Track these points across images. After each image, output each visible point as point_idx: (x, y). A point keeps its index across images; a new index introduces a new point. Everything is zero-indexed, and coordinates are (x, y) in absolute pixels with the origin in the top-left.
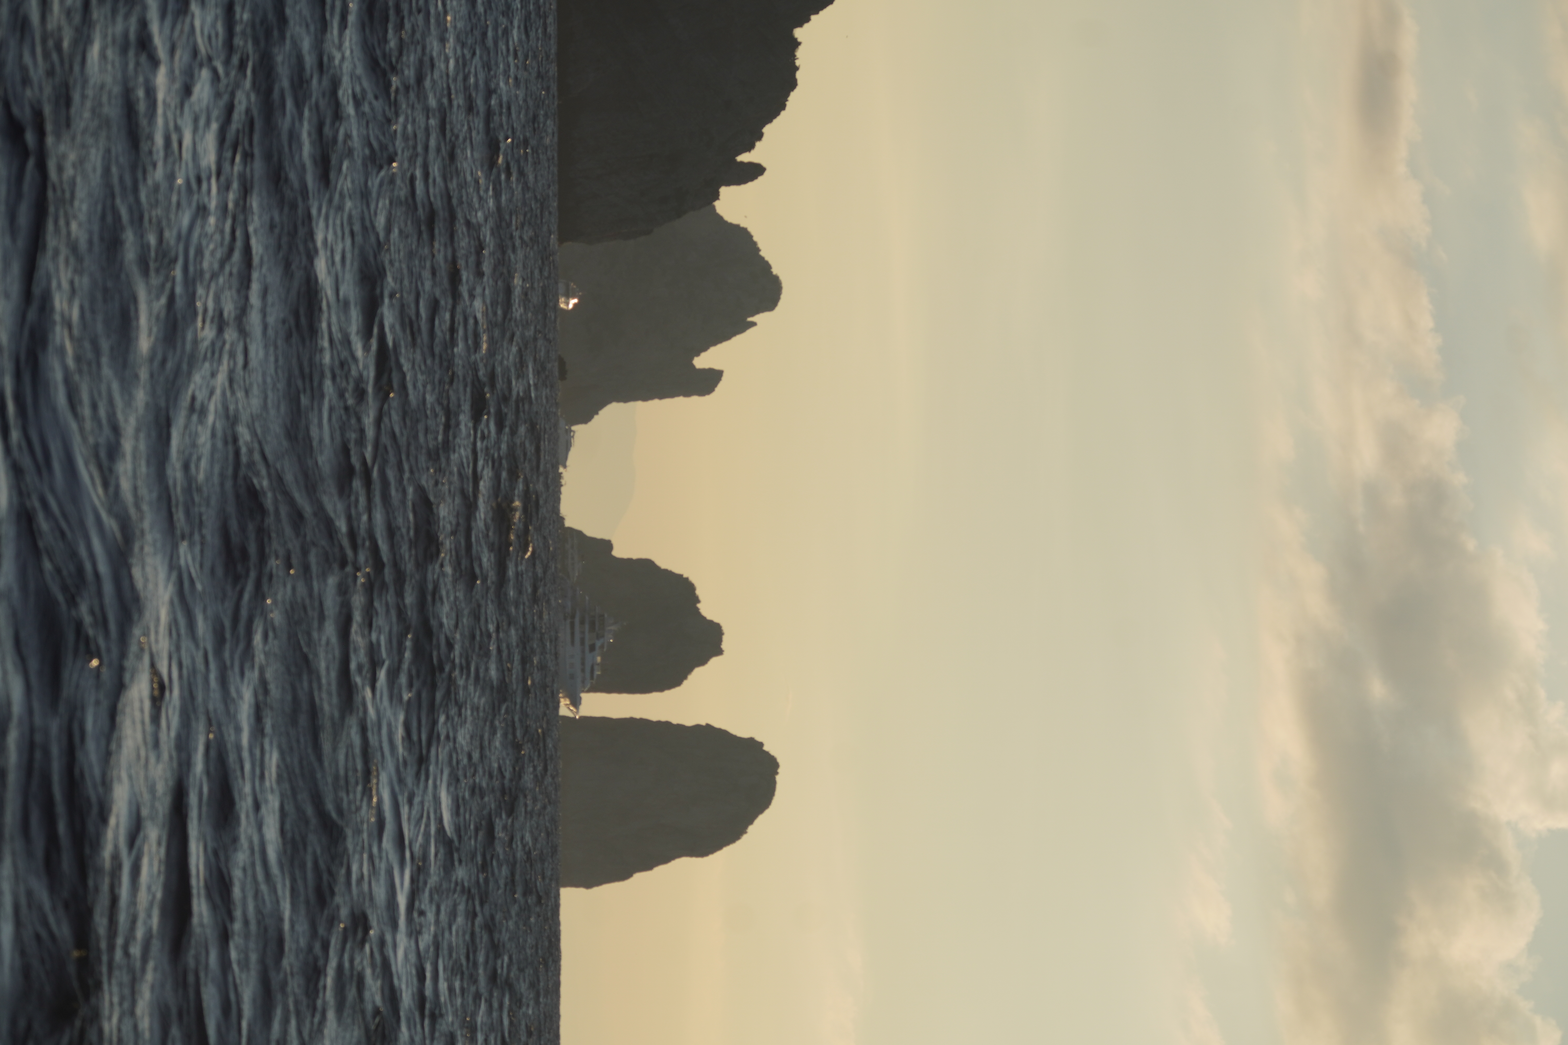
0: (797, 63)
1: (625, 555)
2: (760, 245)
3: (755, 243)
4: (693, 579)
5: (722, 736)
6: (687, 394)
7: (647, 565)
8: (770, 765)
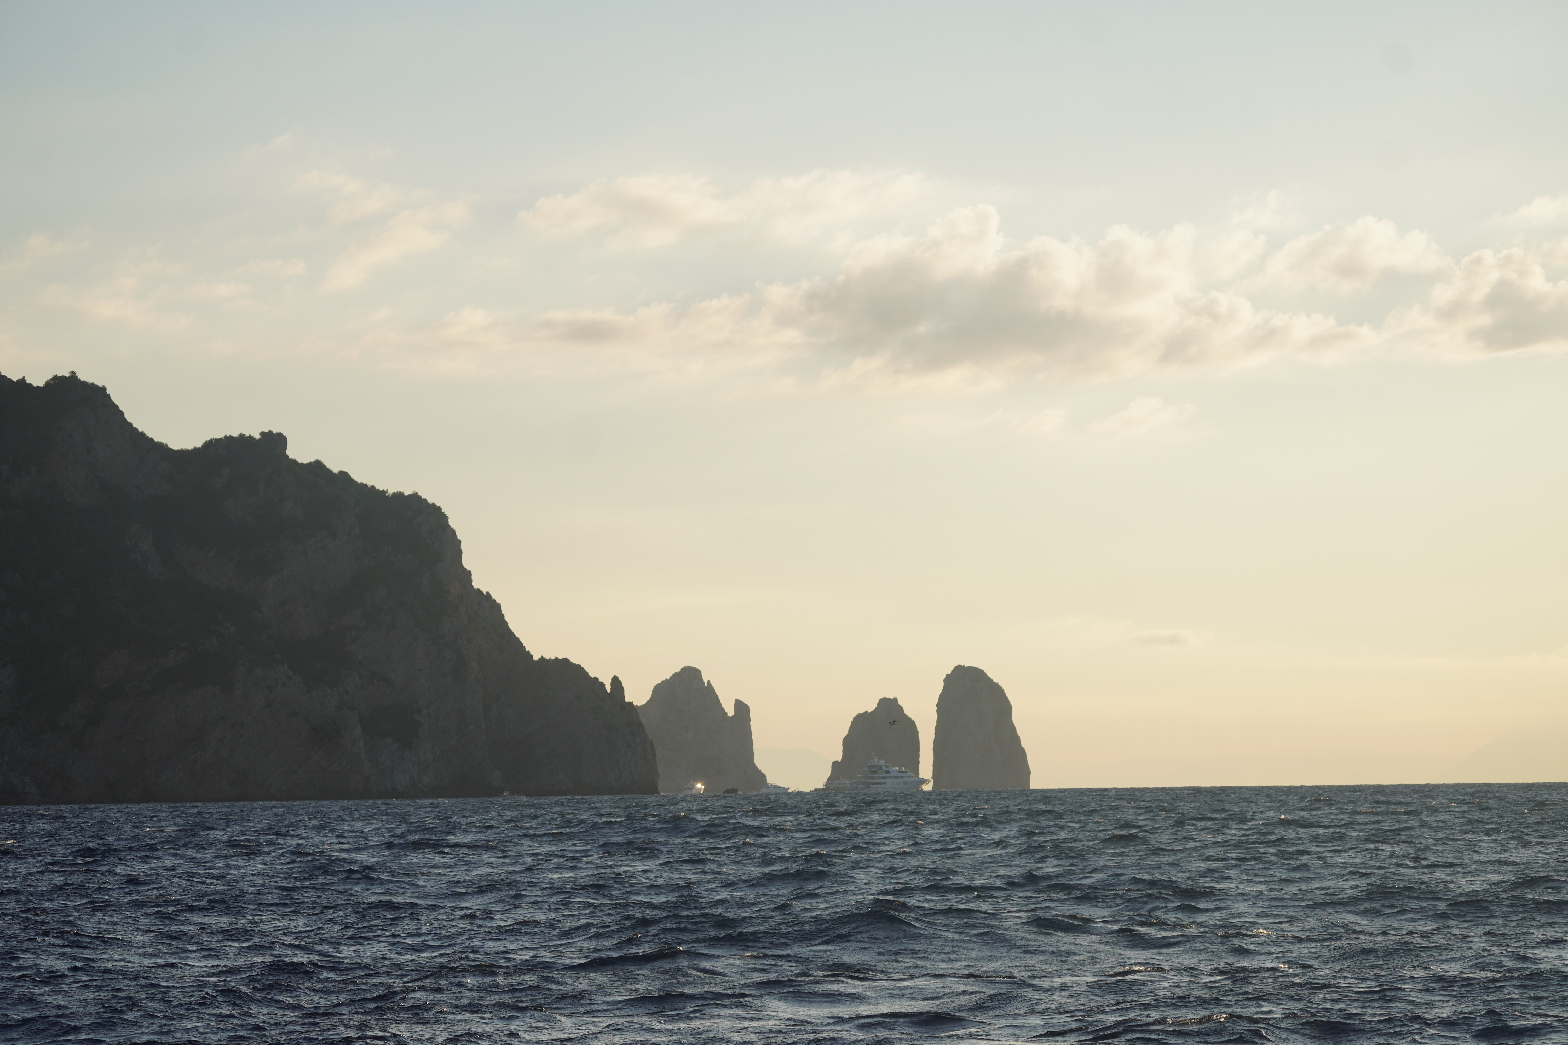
0: (553, 658)
1: (841, 754)
2: (664, 679)
3: (663, 682)
4: (854, 716)
5: (942, 697)
6: (749, 720)
7: (846, 742)
8: (959, 669)
